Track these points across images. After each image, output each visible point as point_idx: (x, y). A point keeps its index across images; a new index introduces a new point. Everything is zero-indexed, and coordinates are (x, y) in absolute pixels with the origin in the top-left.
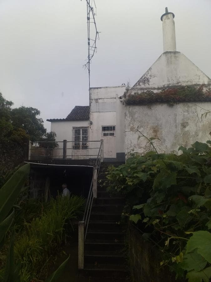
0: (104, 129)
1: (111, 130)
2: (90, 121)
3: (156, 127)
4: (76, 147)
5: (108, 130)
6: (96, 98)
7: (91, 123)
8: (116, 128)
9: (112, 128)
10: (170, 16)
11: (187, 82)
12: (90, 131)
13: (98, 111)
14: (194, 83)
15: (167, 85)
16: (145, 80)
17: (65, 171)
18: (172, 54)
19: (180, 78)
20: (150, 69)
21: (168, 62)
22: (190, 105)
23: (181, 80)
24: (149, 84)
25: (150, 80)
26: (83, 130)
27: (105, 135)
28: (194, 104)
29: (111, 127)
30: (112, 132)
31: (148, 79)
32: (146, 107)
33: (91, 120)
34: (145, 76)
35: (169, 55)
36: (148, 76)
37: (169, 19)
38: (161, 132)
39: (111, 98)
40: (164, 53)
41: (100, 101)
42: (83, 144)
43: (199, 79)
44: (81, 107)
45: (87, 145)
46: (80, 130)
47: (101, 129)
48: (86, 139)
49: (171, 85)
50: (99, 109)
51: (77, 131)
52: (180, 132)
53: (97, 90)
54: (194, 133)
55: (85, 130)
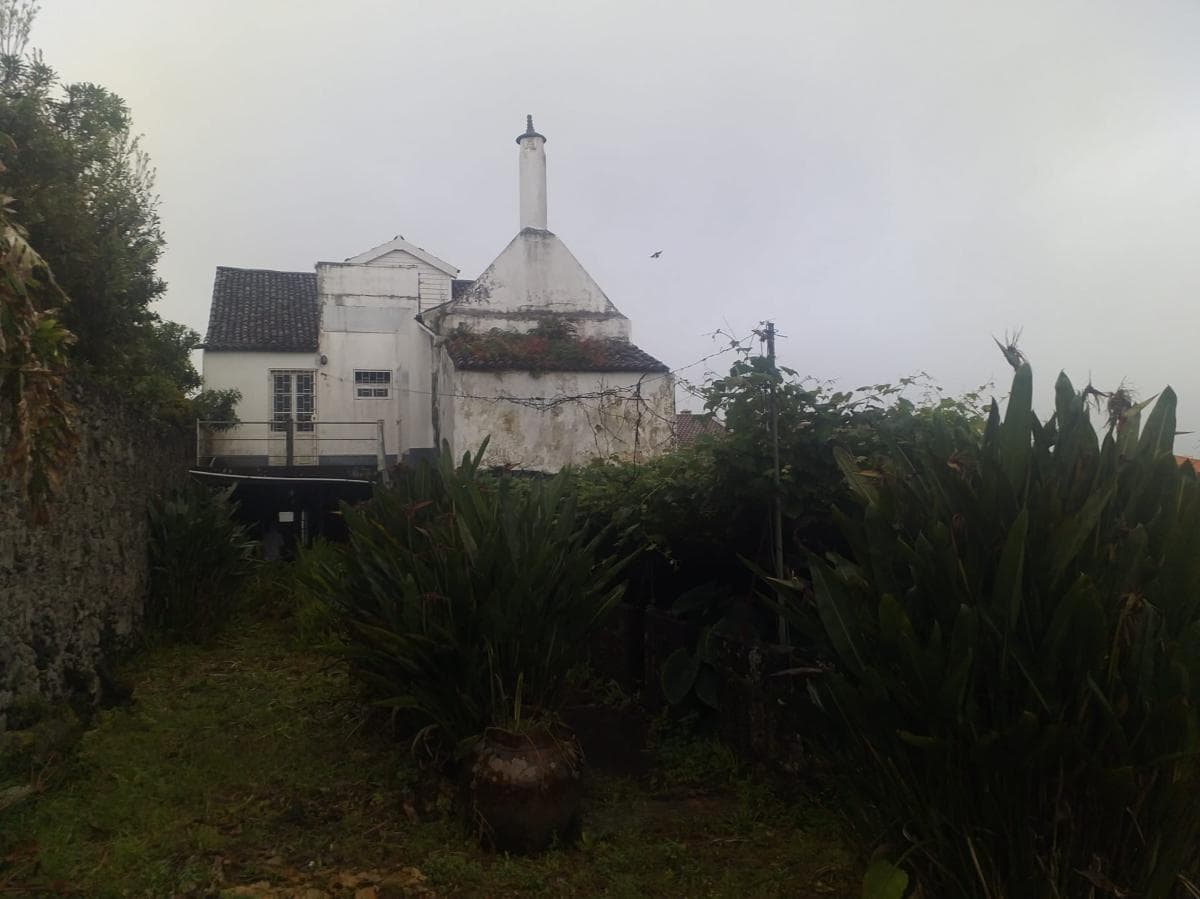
0: (361, 376)
1: (380, 381)
2: (319, 354)
3: (510, 413)
4: (281, 423)
5: (372, 381)
6: (337, 292)
7: (324, 361)
8: (394, 377)
9: (384, 377)
10: (536, 141)
11: (567, 304)
12: (319, 380)
13: (342, 327)
14: (579, 308)
15: (525, 308)
16: (480, 293)
17: (292, 493)
18: (539, 239)
19: (552, 293)
20: (492, 266)
21: (529, 255)
22: (567, 376)
23: (556, 298)
24: (488, 302)
25: (492, 293)
26: (300, 378)
27: (362, 393)
28: (574, 375)
29: (380, 374)
30: (381, 386)
31: (486, 290)
32: (493, 375)
33: (323, 350)
34: (481, 282)
35: (532, 239)
36: (487, 284)
37: (534, 149)
38: (519, 423)
39: (380, 296)
40: (522, 233)
41: (349, 301)
42: (300, 417)
43: (590, 300)
44: (239, 272)
45: (313, 421)
46: (288, 378)
47: (352, 377)
48: (306, 403)
49: (533, 309)
50: (345, 323)
51: (281, 380)
52: (549, 423)
53: (339, 269)
54: (570, 427)
55: (306, 381)
